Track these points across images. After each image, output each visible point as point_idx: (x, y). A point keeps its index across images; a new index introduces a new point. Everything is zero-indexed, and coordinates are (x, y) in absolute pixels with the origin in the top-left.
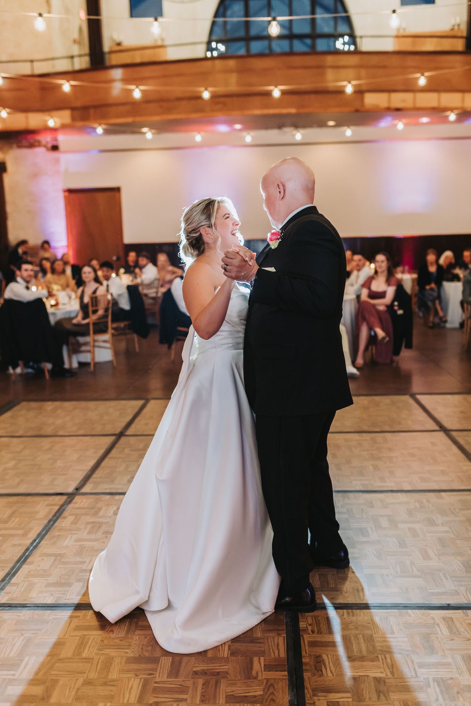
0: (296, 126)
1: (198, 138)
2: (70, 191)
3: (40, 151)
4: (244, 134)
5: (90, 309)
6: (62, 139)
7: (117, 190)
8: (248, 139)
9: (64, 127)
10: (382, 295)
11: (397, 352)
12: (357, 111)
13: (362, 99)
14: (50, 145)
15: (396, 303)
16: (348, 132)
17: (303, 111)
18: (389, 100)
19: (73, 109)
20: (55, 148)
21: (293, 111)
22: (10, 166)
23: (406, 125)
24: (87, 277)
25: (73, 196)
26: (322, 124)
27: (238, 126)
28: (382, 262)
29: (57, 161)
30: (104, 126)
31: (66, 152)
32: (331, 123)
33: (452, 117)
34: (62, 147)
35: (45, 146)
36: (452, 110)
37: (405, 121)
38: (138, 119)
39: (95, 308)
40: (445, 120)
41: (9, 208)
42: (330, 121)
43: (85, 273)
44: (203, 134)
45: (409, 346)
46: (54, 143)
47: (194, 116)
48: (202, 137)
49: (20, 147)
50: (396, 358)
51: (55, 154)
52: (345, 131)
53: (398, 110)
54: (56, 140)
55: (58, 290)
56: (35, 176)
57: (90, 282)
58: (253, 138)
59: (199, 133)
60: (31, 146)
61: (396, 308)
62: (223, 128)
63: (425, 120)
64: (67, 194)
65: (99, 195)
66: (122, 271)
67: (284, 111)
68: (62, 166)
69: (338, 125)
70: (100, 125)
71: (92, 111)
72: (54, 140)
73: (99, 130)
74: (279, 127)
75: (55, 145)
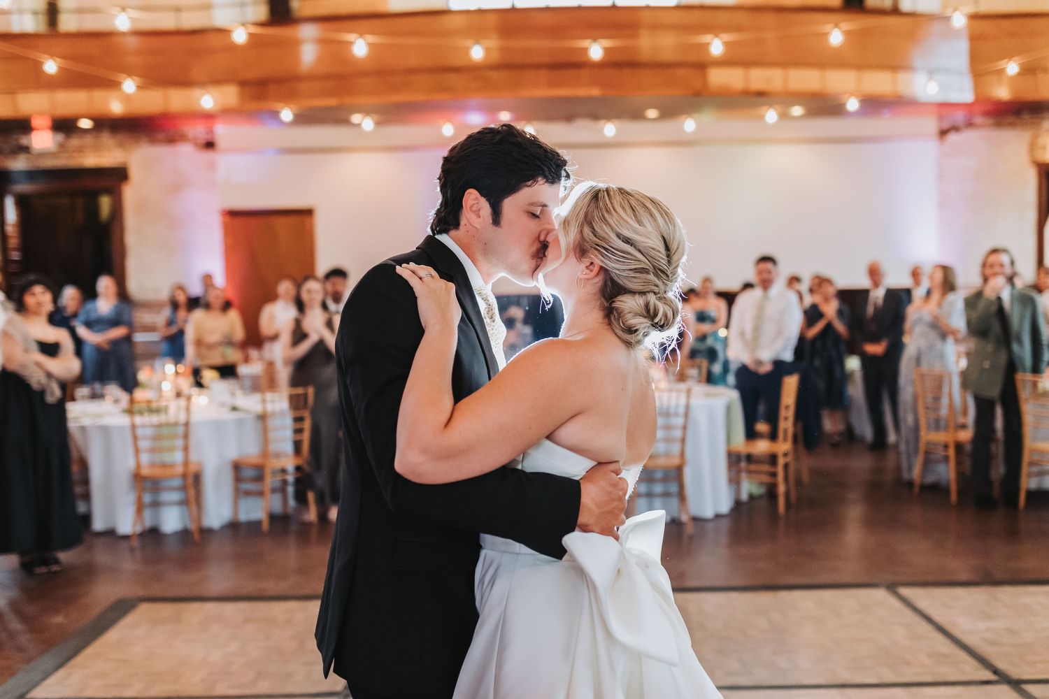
1: (448, 130)
2: (232, 214)
3: (185, 149)
6: (222, 131)
7: (308, 213)
9: (226, 113)
12: (697, 94)
13: (704, 77)
14: (203, 142)
16: (690, 124)
17: (610, 93)
18: (747, 79)
19: (243, 84)
20: (210, 145)
21: (595, 92)
22: (135, 173)
25: (238, 222)
26: (637, 115)
27: (506, 116)
29: (212, 166)
30: (295, 109)
31: (228, 151)
32: (652, 113)
33: (853, 105)
34: (221, 144)
35: (196, 144)
38: (349, 100)
40: (840, 110)
42: (651, 109)
46: (209, 137)
47: (439, 97)
49: (153, 141)
51: (208, 156)
52: (683, 124)
53: (761, 94)
54: (211, 131)
56: (176, 187)
60: (172, 140)
62: (476, 119)
63: (797, 111)
64: (228, 219)
65: (280, 222)
67: (582, 92)
68: (221, 175)
70: (287, 106)
71: (272, 87)
72: (208, 133)
73: (287, 115)
74: (569, 118)
75: (210, 140)
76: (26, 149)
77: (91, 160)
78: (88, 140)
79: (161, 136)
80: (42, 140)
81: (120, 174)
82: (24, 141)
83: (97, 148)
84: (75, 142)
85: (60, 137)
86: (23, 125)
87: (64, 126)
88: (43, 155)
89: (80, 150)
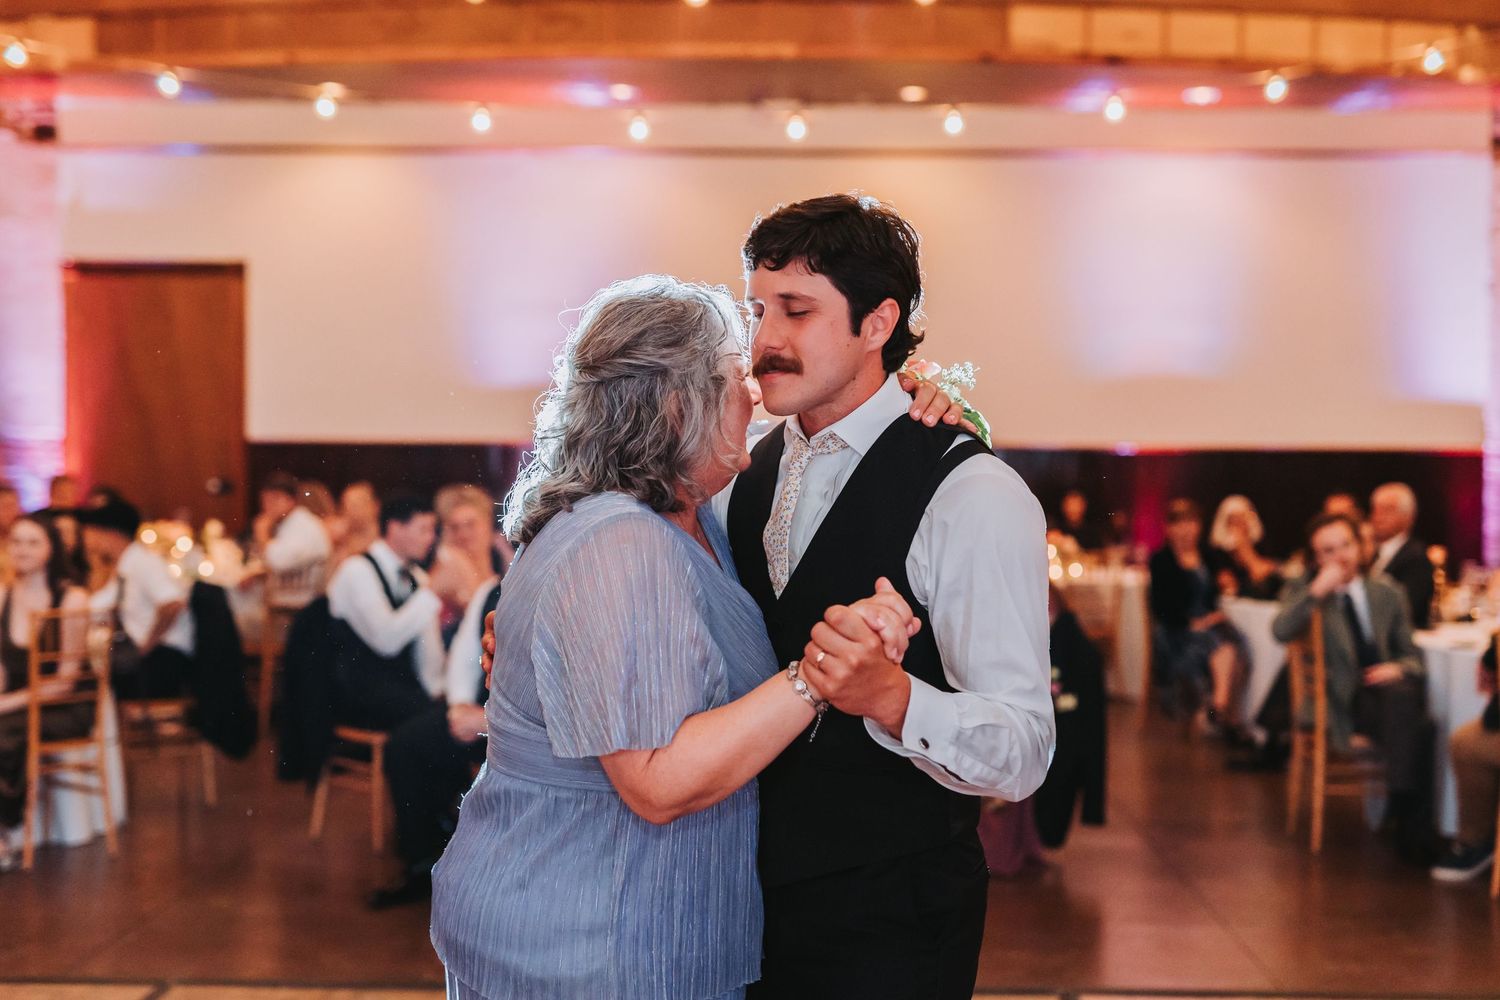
0: (806, 98)
1: (481, 121)
2: (84, 270)
4: (628, 113)
5: (35, 660)
6: (69, 106)
7: (233, 272)
8: (639, 130)
9: (75, 71)
11: (1055, 836)
12: (987, 60)
13: (1003, 26)
14: (28, 125)
16: (954, 122)
17: (817, 52)
18: (1087, 31)
19: (102, 17)
20: (45, 134)
21: (787, 50)
23: (1131, 107)
25: (94, 285)
26: (885, 95)
27: (623, 91)
29: (48, 175)
30: (185, 73)
31: (80, 147)
32: (913, 93)
33: (1276, 88)
34: (66, 130)
35: (15, 128)
36: (1274, 66)
37: (1128, 93)
38: (309, 56)
39: (49, 656)
40: (1254, 98)
42: (911, 85)
44: (497, 109)
45: (1095, 817)
46: (43, 118)
48: (495, 119)
50: (1051, 856)
51: (43, 153)
52: (941, 121)
53: (1113, 61)
54: (49, 109)
58: (655, 128)
59: (484, 103)
62: (587, 95)
63: (1202, 95)
64: (73, 278)
65: (179, 287)
66: (214, 528)
67: (760, 50)
68: (64, 191)
69: (932, 100)
70: (171, 66)
71: (160, 26)
72: (41, 110)
73: (169, 83)
74: (756, 97)
75: (44, 123)
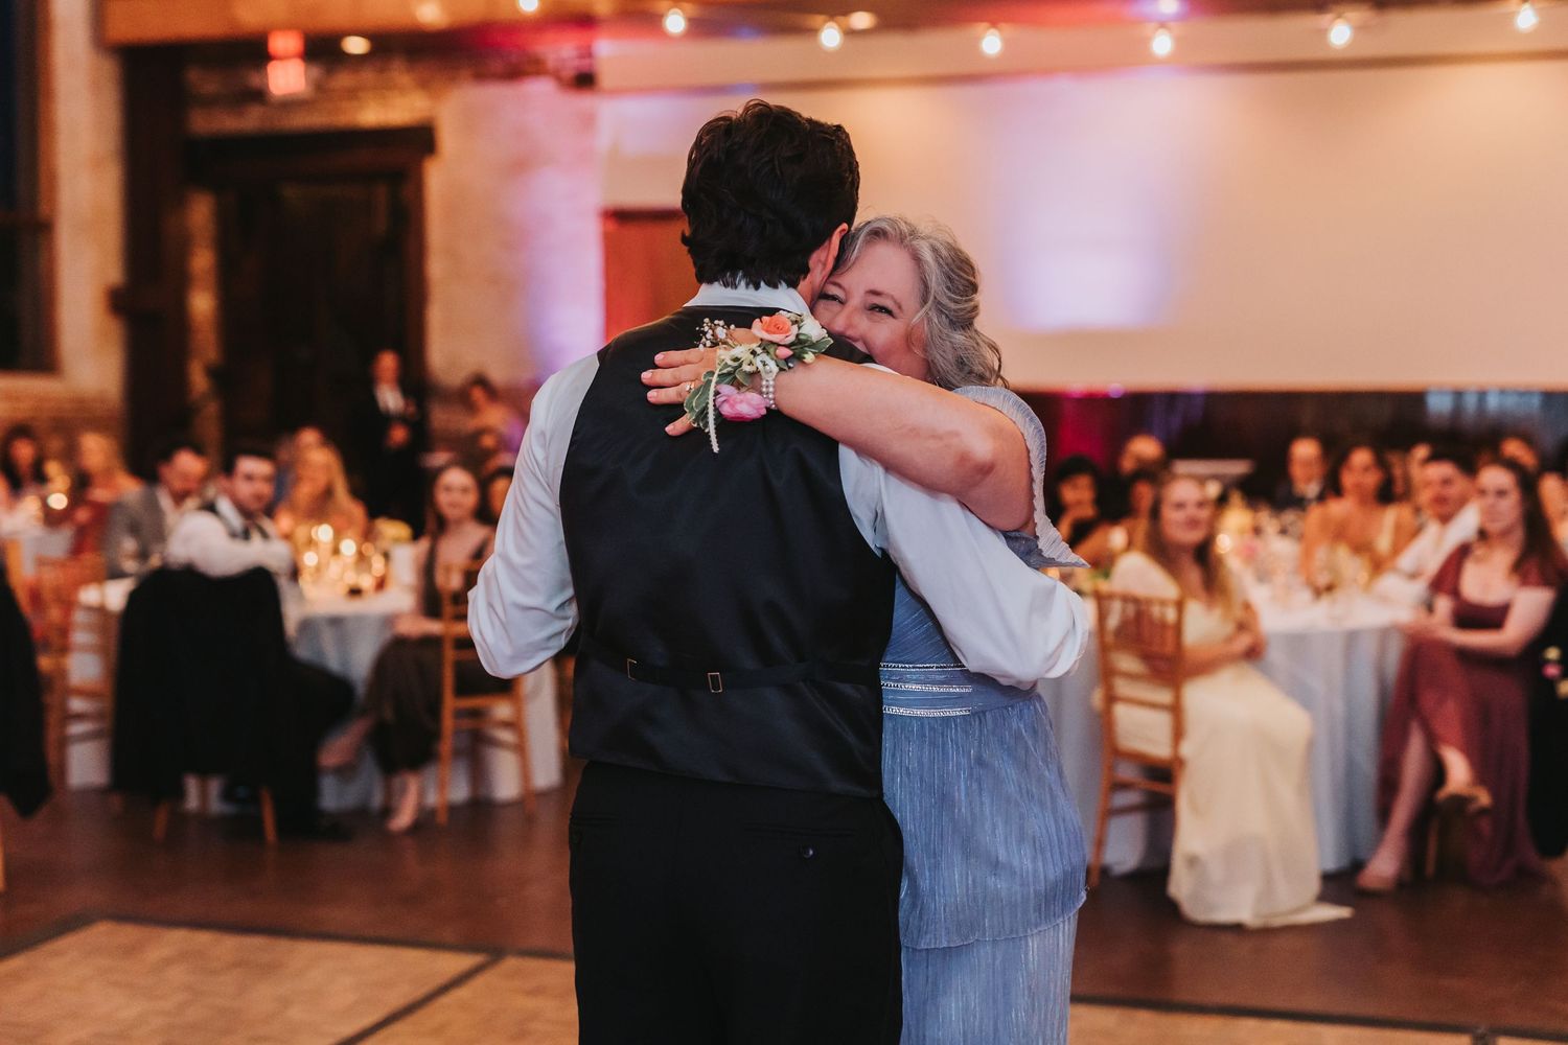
1: (991, 43)
2: (621, 216)
3: (540, 89)
6: (608, 50)
8: (1163, 45)
10: (1492, 617)
14: (569, 73)
15: (1553, 653)
16: (1526, 17)
20: (585, 81)
22: (448, 139)
24: (453, 505)
25: (634, 234)
28: (1501, 493)
29: (588, 122)
31: (618, 92)
34: (607, 77)
35: (557, 76)
41: (436, 267)
43: (448, 489)
44: (1007, 28)
46: (584, 65)
48: (1006, 42)
49: (482, 76)
51: (583, 101)
54: (587, 53)
55: (397, 540)
56: (520, 166)
57: (459, 522)
59: (994, 24)
60: (515, 73)
61: (1552, 671)
64: (612, 226)
68: (603, 140)
72: (581, 57)
73: (675, 21)
75: (586, 71)
76: (259, 96)
77: (374, 113)
78: (368, 75)
79: (497, 65)
80: (287, 77)
81: (420, 140)
82: (254, 80)
83: (384, 89)
84: (343, 80)
85: (315, 71)
86: (253, 51)
87: (322, 49)
88: (290, 104)
89: (353, 94)
